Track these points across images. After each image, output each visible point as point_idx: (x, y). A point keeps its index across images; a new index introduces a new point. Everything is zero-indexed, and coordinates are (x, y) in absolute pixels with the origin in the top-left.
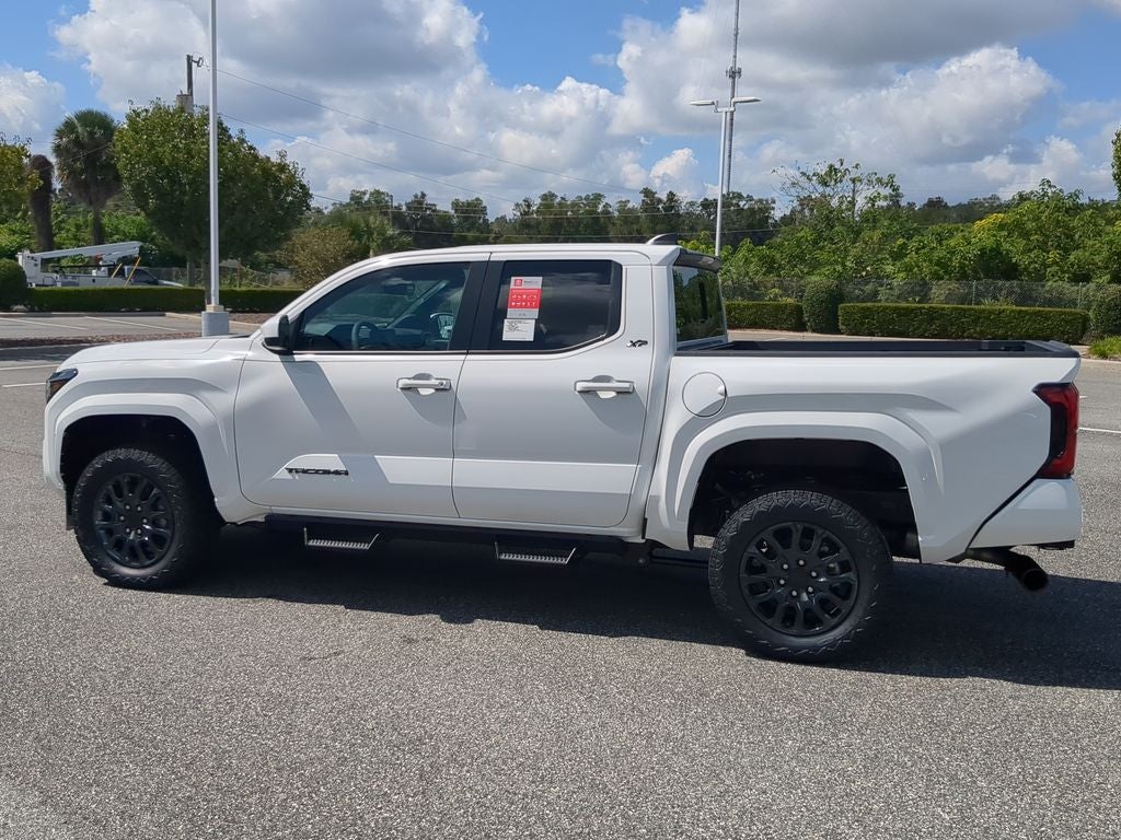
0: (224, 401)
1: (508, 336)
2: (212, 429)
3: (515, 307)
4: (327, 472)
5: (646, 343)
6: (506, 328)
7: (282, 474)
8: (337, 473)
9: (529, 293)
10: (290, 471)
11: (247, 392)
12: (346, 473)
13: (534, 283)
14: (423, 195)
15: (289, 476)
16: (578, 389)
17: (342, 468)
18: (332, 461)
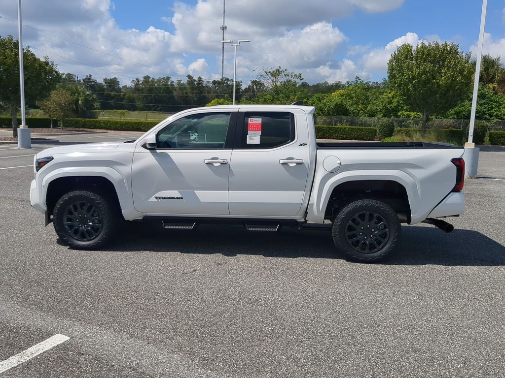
0: (126, 170)
1: (249, 142)
2: (121, 181)
3: (251, 130)
4: (174, 198)
5: (306, 144)
6: (248, 139)
7: (153, 199)
8: (177, 198)
9: (256, 125)
10: (156, 198)
11: (136, 166)
12: (182, 198)
13: (258, 121)
14: (90, 76)
15: (156, 200)
16: (281, 163)
17: (180, 196)
18: (175, 193)
